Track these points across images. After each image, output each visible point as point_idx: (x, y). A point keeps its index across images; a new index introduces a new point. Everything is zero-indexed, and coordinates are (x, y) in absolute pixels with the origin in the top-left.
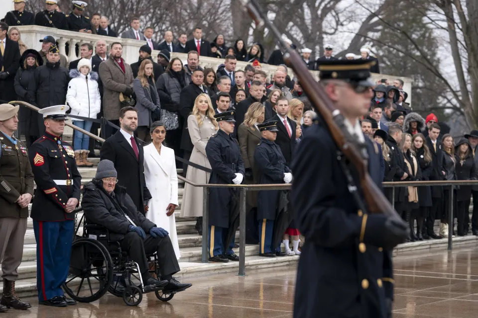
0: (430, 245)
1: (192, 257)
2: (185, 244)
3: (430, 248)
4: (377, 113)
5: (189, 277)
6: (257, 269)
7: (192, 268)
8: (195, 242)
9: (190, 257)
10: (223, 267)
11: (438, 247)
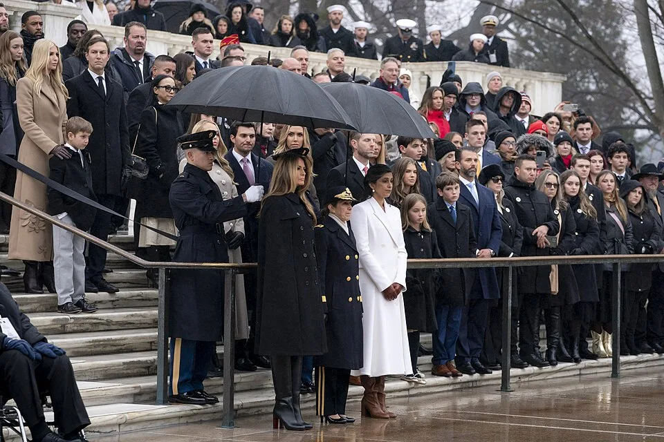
0: (580, 369)
1: (140, 394)
2: (129, 371)
3: (580, 374)
4: (476, 133)
5: (130, 432)
6: (259, 415)
7: (137, 415)
8: (148, 368)
9: (135, 395)
10: (195, 411)
11: (596, 373)
